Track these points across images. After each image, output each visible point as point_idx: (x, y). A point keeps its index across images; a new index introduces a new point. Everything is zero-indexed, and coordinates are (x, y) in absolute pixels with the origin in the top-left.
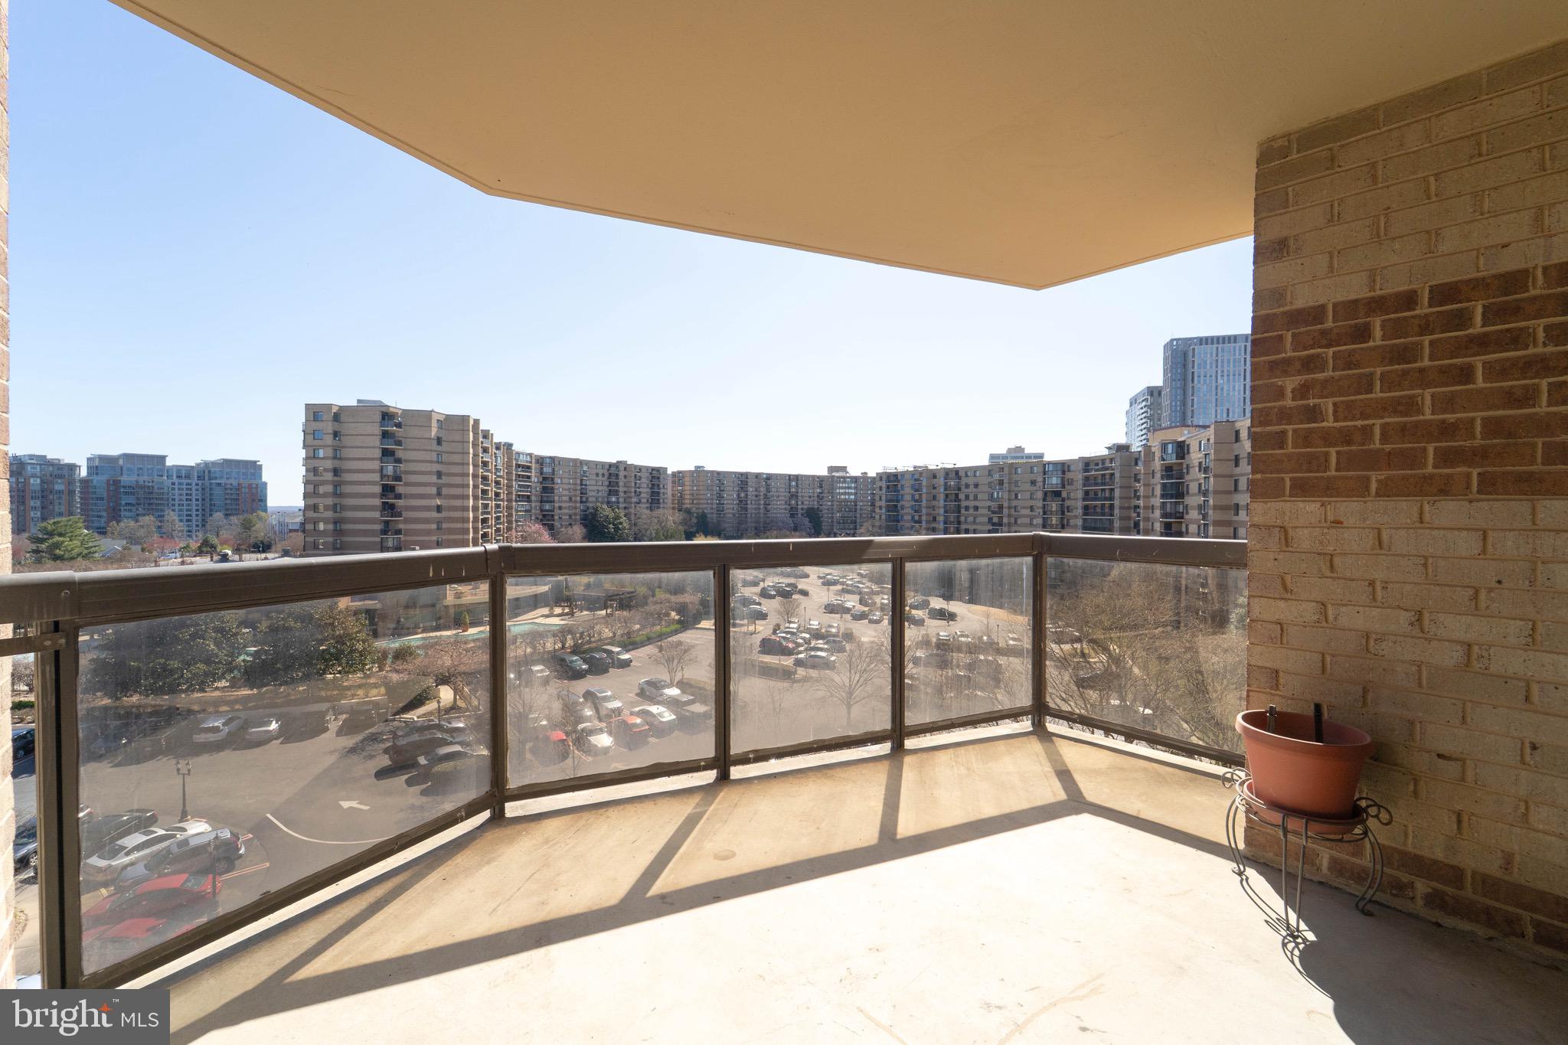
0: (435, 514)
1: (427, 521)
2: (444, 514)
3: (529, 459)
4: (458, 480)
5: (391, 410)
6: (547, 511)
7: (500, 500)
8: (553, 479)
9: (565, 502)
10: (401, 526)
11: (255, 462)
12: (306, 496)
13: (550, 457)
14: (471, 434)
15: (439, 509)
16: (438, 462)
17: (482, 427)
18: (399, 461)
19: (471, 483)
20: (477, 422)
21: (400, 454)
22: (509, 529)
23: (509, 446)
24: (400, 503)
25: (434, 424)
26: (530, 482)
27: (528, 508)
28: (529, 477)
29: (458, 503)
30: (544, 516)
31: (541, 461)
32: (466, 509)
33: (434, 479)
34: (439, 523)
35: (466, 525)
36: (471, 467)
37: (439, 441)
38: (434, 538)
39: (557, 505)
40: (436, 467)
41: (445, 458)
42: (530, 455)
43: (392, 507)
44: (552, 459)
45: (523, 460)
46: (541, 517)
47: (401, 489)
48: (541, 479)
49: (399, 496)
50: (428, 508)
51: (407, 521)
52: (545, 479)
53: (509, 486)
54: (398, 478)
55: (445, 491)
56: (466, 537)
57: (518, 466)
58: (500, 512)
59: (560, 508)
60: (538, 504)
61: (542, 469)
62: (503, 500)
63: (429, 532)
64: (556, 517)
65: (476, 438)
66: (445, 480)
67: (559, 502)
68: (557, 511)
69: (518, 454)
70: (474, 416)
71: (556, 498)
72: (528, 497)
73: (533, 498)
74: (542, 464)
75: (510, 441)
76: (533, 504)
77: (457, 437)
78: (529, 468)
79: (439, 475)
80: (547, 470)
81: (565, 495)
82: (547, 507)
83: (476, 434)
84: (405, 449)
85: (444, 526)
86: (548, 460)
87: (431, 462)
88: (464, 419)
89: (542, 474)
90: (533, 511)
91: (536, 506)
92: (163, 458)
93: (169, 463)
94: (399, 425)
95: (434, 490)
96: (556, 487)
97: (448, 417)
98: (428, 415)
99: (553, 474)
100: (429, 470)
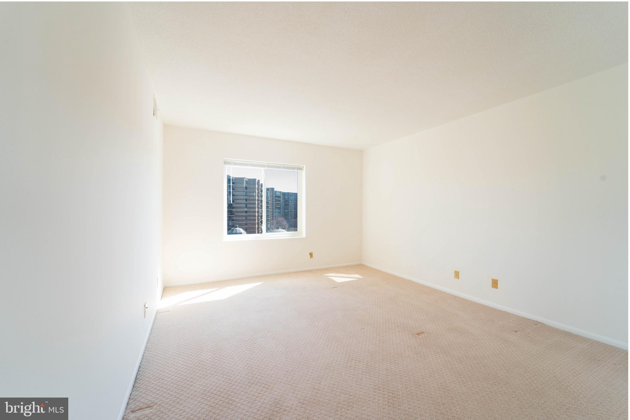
0: (245, 214)
1: (242, 216)
2: (248, 214)
4: (252, 202)
5: (232, 178)
6: (287, 213)
7: (269, 209)
8: (288, 201)
9: (293, 209)
10: (234, 218)
14: (257, 185)
15: (246, 212)
16: (246, 196)
17: (261, 183)
19: (257, 203)
20: (259, 181)
22: (272, 219)
23: (273, 189)
24: (234, 210)
25: (245, 182)
26: (280, 202)
27: (279, 211)
28: (280, 200)
29: (252, 210)
30: (285, 215)
31: (284, 194)
32: (255, 212)
33: (244, 202)
34: (246, 217)
35: (255, 218)
36: (257, 197)
37: (246, 188)
38: (245, 222)
39: (290, 210)
40: (245, 197)
41: (248, 194)
42: (280, 192)
45: (278, 194)
46: (284, 215)
47: (234, 205)
48: (284, 201)
49: (233, 208)
50: (242, 212)
51: (236, 216)
52: (286, 201)
53: (272, 204)
54: (234, 201)
55: (248, 206)
56: (255, 222)
57: (276, 196)
58: (269, 213)
59: (291, 212)
60: (283, 210)
61: (284, 197)
63: (243, 220)
64: (290, 215)
65: (258, 187)
66: (248, 202)
67: (291, 209)
68: (290, 213)
69: (276, 192)
70: (258, 179)
71: (290, 208)
72: (279, 208)
73: (281, 208)
76: (281, 210)
77: (252, 186)
78: (280, 197)
79: (246, 200)
80: (286, 197)
81: (293, 207)
82: (286, 211)
84: (235, 191)
85: (248, 218)
86: (287, 194)
87: (243, 195)
88: (255, 180)
89: (284, 199)
90: (281, 213)
91: (282, 211)
95: (244, 205)
96: (290, 204)
97: (249, 179)
98: (242, 179)
100: (243, 198)
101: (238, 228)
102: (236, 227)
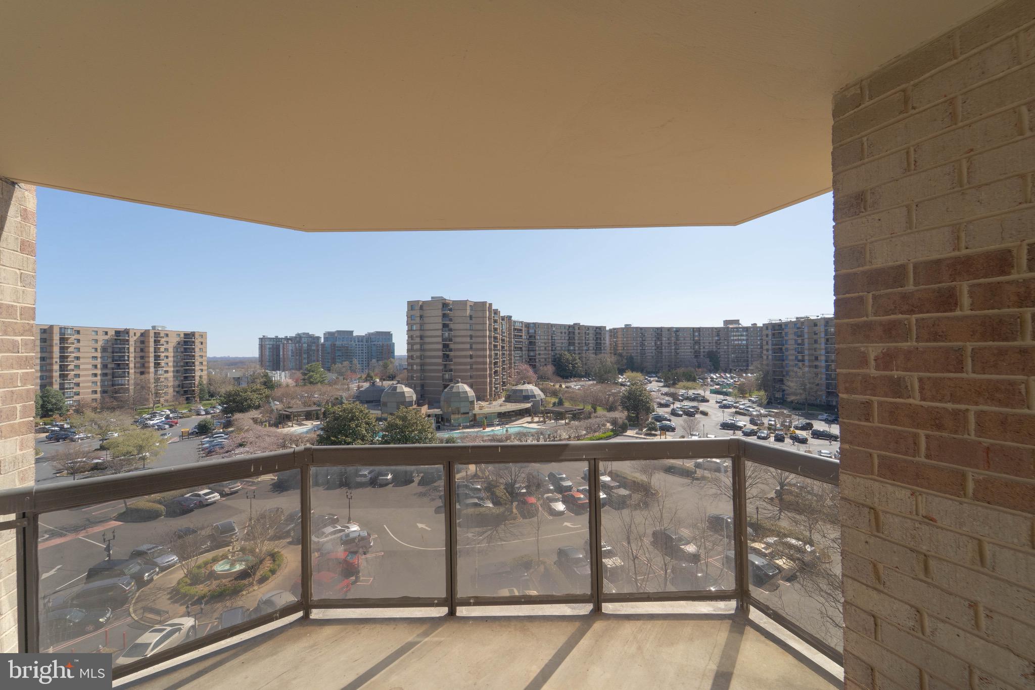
0: (469, 360)
1: (465, 364)
2: (473, 360)
3: (521, 325)
4: (480, 340)
5: (447, 301)
6: (532, 356)
7: (504, 351)
8: (535, 337)
9: (542, 350)
10: (452, 367)
11: (389, 332)
12: (408, 351)
13: (533, 323)
14: (488, 312)
15: (471, 357)
16: (470, 330)
17: (494, 307)
18: (451, 330)
19: (488, 341)
20: (490, 305)
21: (452, 326)
22: (510, 368)
23: (510, 317)
24: (451, 354)
25: (468, 308)
26: (522, 339)
27: (520, 355)
28: (521, 336)
29: (481, 353)
30: (530, 359)
31: (528, 325)
32: (485, 356)
33: (468, 340)
34: (471, 365)
35: (485, 366)
36: (488, 332)
37: (471, 317)
38: (469, 374)
39: (537, 353)
40: (469, 333)
41: (474, 327)
42: (522, 322)
43: (448, 356)
44: (534, 324)
45: (518, 326)
46: (528, 360)
47: (452, 346)
48: (528, 337)
49: (451, 350)
50: (465, 357)
51: (455, 364)
52: (530, 337)
53: (510, 342)
54: (451, 340)
55: (474, 346)
56: (485, 373)
57: (515, 329)
58: (505, 358)
59: (539, 354)
60: (527, 352)
61: (528, 331)
62: (506, 350)
63: (466, 371)
64: (537, 360)
65: (490, 315)
66: (474, 340)
67: (539, 350)
68: (538, 356)
69: (515, 322)
70: (489, 302)
71: (537, 348)
72: (521, 348)
73: (524, 349)
74: (528, 328)
75: (510, 315)
76: (524, 353)
77: (480, 314)
78: (521, 330)
79: (471, 337)
80: (531, 331)
81: (543, 347)
82: (532, 354)
83: (490, 312)
84: (454, 323)
85: (474, 366)
86: (532, 325)
87: (466, 330)
88: (484, 303)
89: (528, 333)
90: (524, 357)
92: (352, 332)
93: (355, 334)
94: (450, 310)
95: (468, 346)
96: (537, 341)
97: (476, 303)
98: (464, 303)
99: (535, 333)
100: (466, 334)
101: (460, 384)
102: (458, 382)
